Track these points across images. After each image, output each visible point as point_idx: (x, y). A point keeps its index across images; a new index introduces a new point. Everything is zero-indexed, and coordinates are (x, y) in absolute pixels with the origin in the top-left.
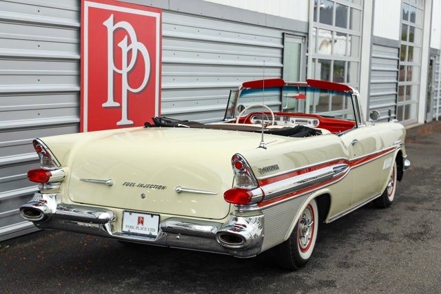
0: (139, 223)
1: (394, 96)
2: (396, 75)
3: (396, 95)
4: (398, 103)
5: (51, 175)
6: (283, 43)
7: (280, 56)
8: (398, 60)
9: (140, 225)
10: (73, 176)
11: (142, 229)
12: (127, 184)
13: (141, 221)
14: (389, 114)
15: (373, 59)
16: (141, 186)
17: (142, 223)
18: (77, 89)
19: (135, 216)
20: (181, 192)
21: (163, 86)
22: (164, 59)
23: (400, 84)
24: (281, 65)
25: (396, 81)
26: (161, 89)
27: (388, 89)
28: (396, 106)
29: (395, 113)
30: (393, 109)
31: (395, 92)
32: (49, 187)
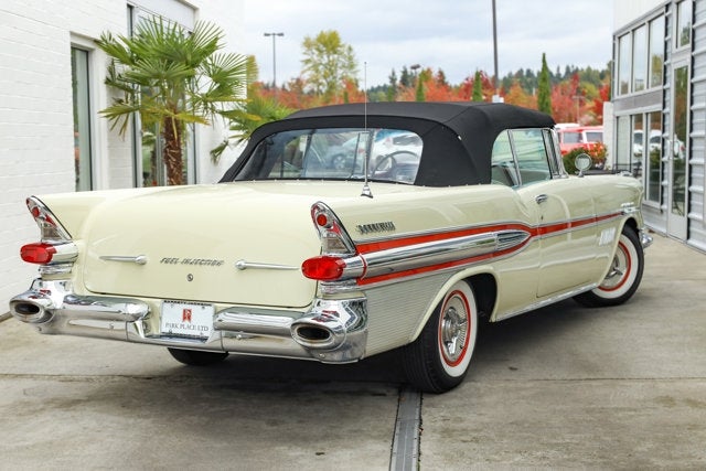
0: (184, 318)
5: (55, 252)
9: (187, 322)
10: (90, 253)
11: (189, 327)
12: (166, 261)
13: (187, 316)
16: (186, 261)
17: (189, 318)
19: (179, 308)
20: (245, 268)
32: (54, 269)
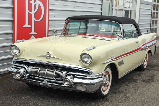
1: (150, 24)
2: (151, 16)
3: (151, 24)
4: (151, 27)
6: (102, 3)
7: (101, 8)
8: (152, 10)
14: (147, 31)
15: (141, 9)
18: (12, 19)
21: (50, 19)
22: (50, 8)
23: (152, 19)
24: (101, 11)
25: (151, 18)
26: (49, 20)
27: (147, 22)
28: (150, 28)
29: (150, 31)
30: (149, 30)
31: (150, 23)
